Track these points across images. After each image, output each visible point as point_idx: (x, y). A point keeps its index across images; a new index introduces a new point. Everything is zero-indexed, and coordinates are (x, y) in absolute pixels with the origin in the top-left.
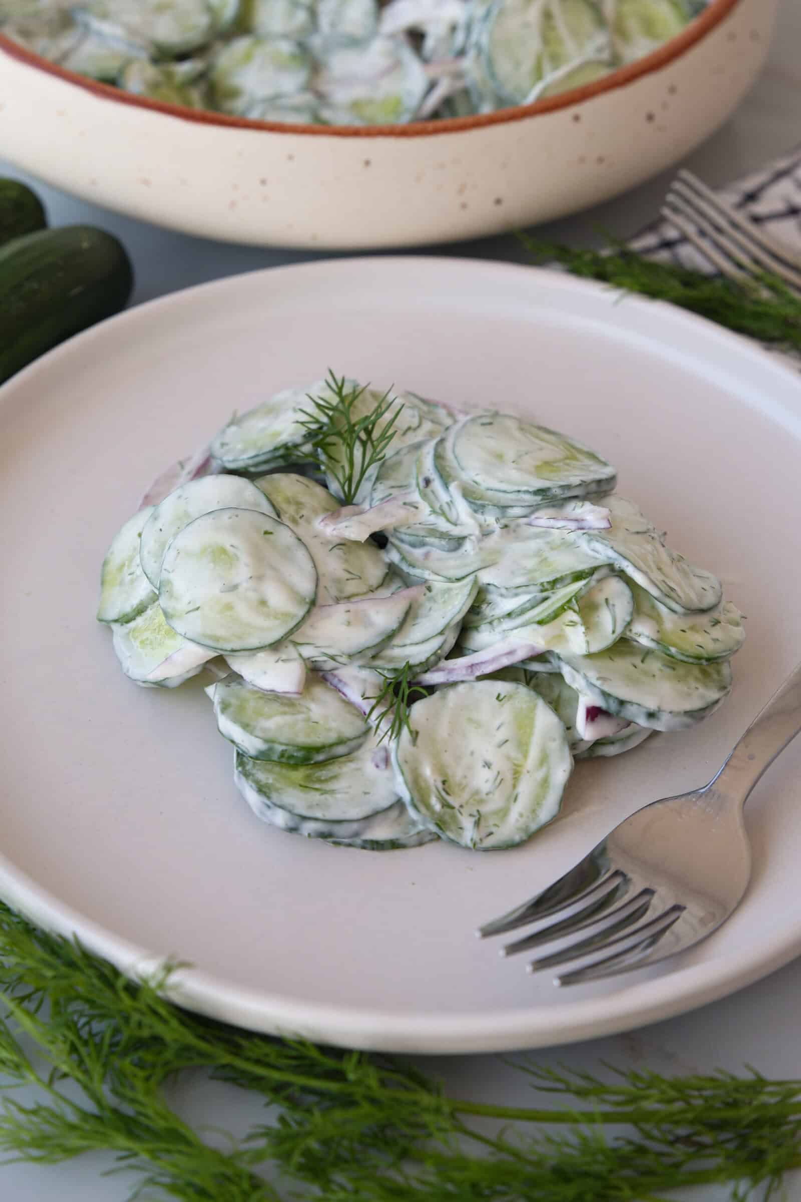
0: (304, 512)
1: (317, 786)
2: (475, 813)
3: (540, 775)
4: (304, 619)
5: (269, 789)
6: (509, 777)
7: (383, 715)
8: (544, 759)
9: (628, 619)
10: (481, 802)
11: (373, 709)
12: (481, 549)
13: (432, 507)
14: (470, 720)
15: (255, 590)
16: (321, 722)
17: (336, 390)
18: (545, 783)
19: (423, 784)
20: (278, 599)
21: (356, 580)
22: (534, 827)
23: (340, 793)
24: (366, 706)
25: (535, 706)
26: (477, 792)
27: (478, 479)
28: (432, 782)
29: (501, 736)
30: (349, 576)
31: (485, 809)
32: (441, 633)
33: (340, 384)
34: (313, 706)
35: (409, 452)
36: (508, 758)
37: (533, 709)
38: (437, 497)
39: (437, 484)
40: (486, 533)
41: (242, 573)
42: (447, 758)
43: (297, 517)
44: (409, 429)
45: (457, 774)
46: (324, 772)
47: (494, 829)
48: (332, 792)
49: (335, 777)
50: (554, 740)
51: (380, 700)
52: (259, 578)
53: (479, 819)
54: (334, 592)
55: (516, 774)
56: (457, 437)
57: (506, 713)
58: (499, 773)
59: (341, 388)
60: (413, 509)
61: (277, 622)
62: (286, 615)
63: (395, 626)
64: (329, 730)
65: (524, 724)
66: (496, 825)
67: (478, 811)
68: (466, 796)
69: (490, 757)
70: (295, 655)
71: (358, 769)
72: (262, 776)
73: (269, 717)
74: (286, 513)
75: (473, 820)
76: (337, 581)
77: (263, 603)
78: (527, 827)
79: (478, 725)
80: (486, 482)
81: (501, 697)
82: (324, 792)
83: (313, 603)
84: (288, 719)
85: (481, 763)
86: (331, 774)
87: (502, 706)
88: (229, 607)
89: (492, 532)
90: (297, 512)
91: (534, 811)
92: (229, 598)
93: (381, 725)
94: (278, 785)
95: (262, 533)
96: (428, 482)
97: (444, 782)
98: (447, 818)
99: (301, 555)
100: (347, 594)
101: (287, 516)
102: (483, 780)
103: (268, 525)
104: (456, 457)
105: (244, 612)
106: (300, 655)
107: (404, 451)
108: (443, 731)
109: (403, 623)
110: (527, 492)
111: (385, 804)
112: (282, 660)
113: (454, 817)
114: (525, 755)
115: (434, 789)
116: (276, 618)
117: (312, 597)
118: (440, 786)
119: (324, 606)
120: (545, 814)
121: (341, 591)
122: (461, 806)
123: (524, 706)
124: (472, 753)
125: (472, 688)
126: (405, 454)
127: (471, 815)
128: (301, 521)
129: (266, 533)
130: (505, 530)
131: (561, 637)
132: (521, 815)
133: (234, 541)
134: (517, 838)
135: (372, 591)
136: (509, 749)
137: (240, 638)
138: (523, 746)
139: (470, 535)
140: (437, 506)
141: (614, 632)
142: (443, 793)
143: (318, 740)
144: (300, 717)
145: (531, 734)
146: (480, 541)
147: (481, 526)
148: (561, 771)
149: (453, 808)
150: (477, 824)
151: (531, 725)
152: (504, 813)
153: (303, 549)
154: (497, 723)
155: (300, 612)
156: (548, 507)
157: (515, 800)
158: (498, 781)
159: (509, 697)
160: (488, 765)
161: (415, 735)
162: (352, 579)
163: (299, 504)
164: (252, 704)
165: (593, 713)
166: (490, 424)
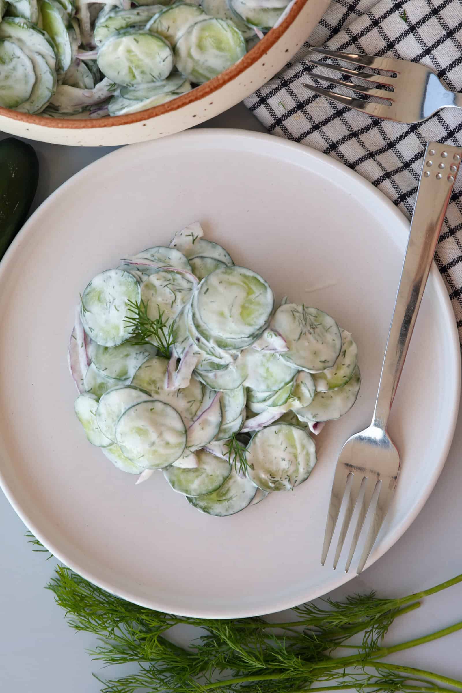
0: (158, 385)
1: (224, 498)
2: (287, 477)
3: (304, 453)
4: (186, 441)
5: (207, 509)
6: (293, 458)
7: (235, 459)
8: (303, 447)
9: (314, 388)
10: (287, 472)
11: (229, 458)
12: (237, 366)
13: (206, 352)
14: (269, 446)
15: (162, 441)
16: (213, 474)
17: (136, 307)
18: (308, 454)
19: (264, 481)
20: (172, 439)
21: (194, 404)
22: (310, 470)
23: (234, 497)
24: (226, 458)
25: (291, 430)
26: (284, 470)
27: (221, 334)
28: (266, 478)
29: (283, 447)
30: (190, 404)
31: (289, 474)
32: (240, 414)
33: (136, 304)
34: (206, 467)
35: (180, 319)
36: (290, 453)
37: (290, 431)
38: (206, 346)
39: (202, 339)
40: (235, 358)
41: (153, 436)
42: (267, 465)
43: (157, 389)
44: (173, 303)
45: (274, 468)
46: (223, 489)
47: (296, 479)
48: (231, 498)
49: (228, 490)
50: (304, 439)
51: (230, 452)
52: (160, 434)
53: (289, 479)
54: (190, 417)
55: (296, 457)
56: (199, 309)
57: (281, 437)
58: (289, 461)
59: (137, 306)
60: (198, 355)
61: (177, 448)
62: (179, 444)
63: (220, 419)
64: (218, 476)
65: (290, 438)
66: (296, 477)
67: (287, 475)
68: (280, 473)
69: (283, 457)
70: (190, 453)
71: (235, 482)
72: (201, 504)
73: (193, 482)
74: (152, 391)
75: (287, 480)
76: (188, 410)
77: (168, 443)
78: (308, 471)
79: (273, 446)
80: (224, 335)
81: (277, 432)
82: (228, 500)
83: (186, 431)
84: (200, 479)
85: (281, 460)
86: (227, 489)
87: (278, 435)
88: (155, 452)
89: (238, 356)
90: (156, 387)
91: (308, 465)
92: (153, 448)
93: (237, 463)
94: (210, 505)
95: (149, 410)
96: (198, 340)
97: (271, 475)
98: (278, 486)
99: (169, 410)
100: (194, 414)
101: (153, 392)
102: (284, 465)
103: (150, 406)
104: (204, 323)
105: (162, 451)
106: (191, 451)
107: (178, 319)
108: (261, 456)
109: (222, 415)
110: (245, 337)
111: (253, 494)
112: (186, 457)
113: (280, 484)
114: (296, 448)
115: (268, 480)
116: (176, 447)
117: (185, 429)
118: (270, 477)
119: (190, 427)
120: (312, 464)
121: (191, 414)
122: (281, 478)
123: (287, 432)
124: (276, 458)
125: (263, 433)
126: (179, 321)
127: (286, 479)
128: (160, 391)
129: (151, 410)
130: (242, 353)
131: (291, 405)
132: (304, 469)
133: (143, 423)
134: (306, 477)
135: (202, 402)
136: (289, 449)
137: (166, 461)
138: (293, 446)
139: (230, 363)
140: (208, 350)
141: (311, 397)
142: (273, 479)
143: (216, 484)
144: (204, 475)
145: (294, 441)
146: (234, 363)
147: (231, 355)
148: (312, 449)
149: (278, 481)
150: (289, 481)
151: (293, 437)
152: (297, 471)
153: (168, 406)
154: (280, 442)
155: (184, 440)
156: (256, 340)
157: (299, 464)
158: (290, 463)
159: (280, 431)
160: (284, 459)
161: (252, 467)
162: (193, 404)
163: (154, 382)
164: (182, 477)
165: (315, 426)
166: (208, 290)
